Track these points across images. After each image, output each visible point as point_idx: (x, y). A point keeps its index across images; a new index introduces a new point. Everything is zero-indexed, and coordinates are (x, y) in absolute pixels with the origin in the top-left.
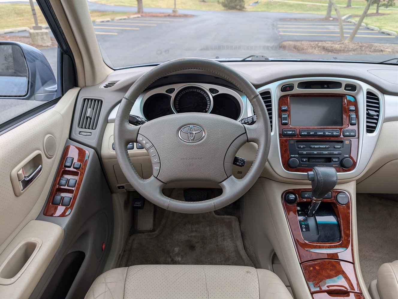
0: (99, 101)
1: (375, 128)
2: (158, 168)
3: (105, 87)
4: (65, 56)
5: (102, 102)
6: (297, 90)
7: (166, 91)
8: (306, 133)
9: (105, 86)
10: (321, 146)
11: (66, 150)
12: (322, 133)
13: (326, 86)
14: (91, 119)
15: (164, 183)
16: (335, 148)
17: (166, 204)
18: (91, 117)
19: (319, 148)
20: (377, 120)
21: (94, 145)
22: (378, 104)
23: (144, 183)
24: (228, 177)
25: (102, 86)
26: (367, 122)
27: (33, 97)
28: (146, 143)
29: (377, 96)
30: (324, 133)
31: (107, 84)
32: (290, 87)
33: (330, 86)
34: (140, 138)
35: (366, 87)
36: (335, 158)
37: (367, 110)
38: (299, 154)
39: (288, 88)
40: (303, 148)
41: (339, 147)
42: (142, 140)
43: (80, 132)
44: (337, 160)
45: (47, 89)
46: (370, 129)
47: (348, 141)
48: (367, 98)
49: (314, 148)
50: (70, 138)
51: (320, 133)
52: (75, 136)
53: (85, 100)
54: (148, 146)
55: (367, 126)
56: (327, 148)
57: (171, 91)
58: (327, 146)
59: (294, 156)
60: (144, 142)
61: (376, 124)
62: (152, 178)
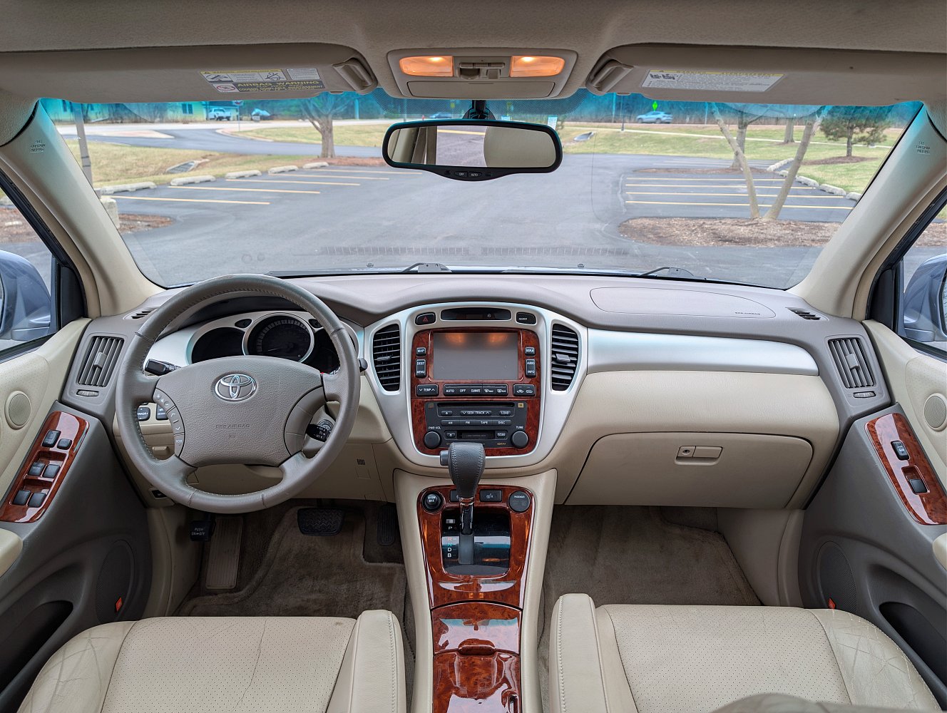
0: (118, 340)
1: (569, 382)
2: (181, 441)
3: (134, 318)
4: (64, 270)
5: (123, 341)
6: (440, 323)
7: (236, 325)
8: (453, 391)
9: (135, 315)
10: (477, 412)
11: (51, 421)
12: (478, 391)
13: (489, 316)
14: (101, 369)
15: (189, 465)
16: (500, 415)
17: (188, 497)
18: (101, 366)
19: (475, 414)
20: (574, 369)
21: (100, 411)
22: (576, 343)
23: (158, 464)
24: (291, 456)
25: (129, 317)
26: (553, 372)
27: (9, 334)
28: (165, 403)
29: (574, 332)
30: (482, 390)
31: (141, 313)
32: (430, 318)
33: (495, 315)
34: (157, 395)
35: (550, 317)
36: (501, 431)
37: (554, 353)
38: (442, 425)
39: (425, 320)
40: (449, 415)
41: (507, 412)
42: (160, 398)
43: (79, 390)
44: (503, 435)
45: (34, 321)
46: (560, 385)
47: (523, 404)
48: (554, 333)
49: (466, 415)
50: (61, 401)
51: (475, 391)
52: (71, 397)
53: (95, 338)
54: (168, 406)
55: (554, 380)
56: (488, 415)
57: (245, 323)
58: (488, 412)
59: (433, 428)
60: (162, 401)
61: (572, 375)
62: (173, 458)
